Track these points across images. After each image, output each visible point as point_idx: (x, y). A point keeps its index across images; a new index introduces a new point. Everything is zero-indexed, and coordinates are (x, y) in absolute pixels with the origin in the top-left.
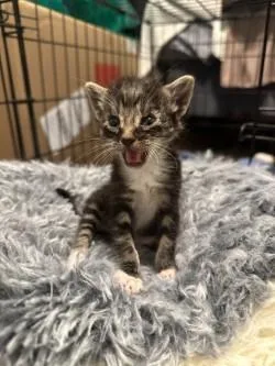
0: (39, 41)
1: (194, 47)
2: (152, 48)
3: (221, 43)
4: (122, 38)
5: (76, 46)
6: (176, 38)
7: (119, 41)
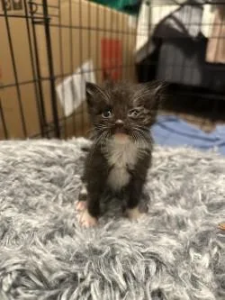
0: (60, 26)
1: (187, 27)
2: (150, 25)
3: (210, 24)
4: (126, 15)
5: (89, 28)
6: (170, 16)
7: (123, 18)
